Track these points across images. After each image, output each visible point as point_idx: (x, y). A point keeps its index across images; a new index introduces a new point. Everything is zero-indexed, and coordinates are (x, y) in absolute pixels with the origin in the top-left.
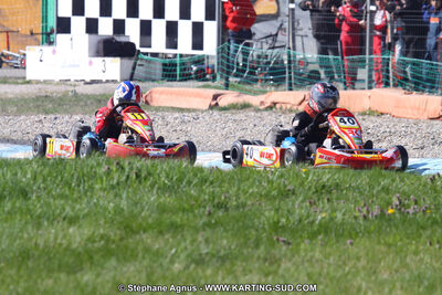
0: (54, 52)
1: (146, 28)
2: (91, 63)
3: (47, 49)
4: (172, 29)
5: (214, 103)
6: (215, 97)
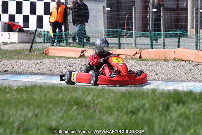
1: (26, 19)
2: (2, 35)
5: (82, 54)
6: (83, 51)
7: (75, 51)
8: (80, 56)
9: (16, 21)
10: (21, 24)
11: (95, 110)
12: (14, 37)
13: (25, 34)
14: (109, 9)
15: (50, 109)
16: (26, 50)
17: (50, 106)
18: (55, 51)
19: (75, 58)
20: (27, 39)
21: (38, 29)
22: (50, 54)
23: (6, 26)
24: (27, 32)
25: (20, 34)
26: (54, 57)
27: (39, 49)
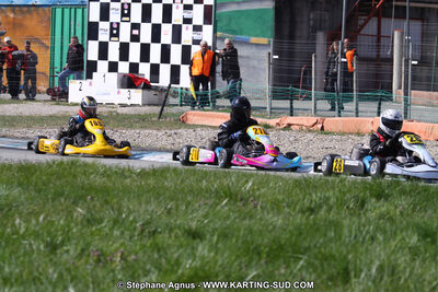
0: (91, 84)
1: (155, 70)
2: (119, 93)
3: (86, 83)
4: (175, 71)
9: (140, 72)
10: (147, 77)
12: (136, 96)
13: (154, 92)
14: (277, 57)
15: (189, 203)
16: (154, 115)
17: (189, 198)
18: (196, 118)
20: (156, 99)
21: (172, 86)
22: (189, 122)
23: (126, 80)
24: (156, 88)
25: (146, 92)
26: (194, 127)
27: (172, 114)
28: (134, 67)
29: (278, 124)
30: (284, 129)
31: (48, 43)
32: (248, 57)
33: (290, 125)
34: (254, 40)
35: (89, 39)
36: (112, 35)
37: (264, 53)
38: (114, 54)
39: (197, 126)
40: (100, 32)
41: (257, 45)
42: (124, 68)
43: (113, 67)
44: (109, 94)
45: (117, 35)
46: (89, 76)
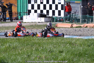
0: (29, 17)
1: (48, 12)
2: (38, 19)
4: (54, 12)
5: (72, 26)
6: (72, 25)
7: (68, 25)
8: (71, 27)
10: (46, 14)
11: (76, 45)
12: (43, 19)
13: (48, 18)
14: (82, 7)
15: (60, 45)
18: (60, 25)
19: (69, 28)
20: (48, 20)
21: (53, 16)
22: (58, 27)
23: (40, 15)
25: (45, 18)
26: (60, 28)
27: (53, 24)
28: (42, 11)
29: (84, 26)
30: (85, 27)
31: (16, 5)
32: (74, 7)
33: (87, 26)
34: (76, 2)
35: (28, 3)
36: (35, 2)
37: (79, 6)
38: (36, 8)
39: (61, 27)
40: (31, 1)
41: (77, 3)
42: (39, 11)
43: (36, 11)
44: (35, 19)
45: (36, 2)
46: (29, 14)
